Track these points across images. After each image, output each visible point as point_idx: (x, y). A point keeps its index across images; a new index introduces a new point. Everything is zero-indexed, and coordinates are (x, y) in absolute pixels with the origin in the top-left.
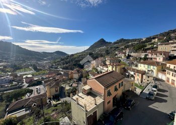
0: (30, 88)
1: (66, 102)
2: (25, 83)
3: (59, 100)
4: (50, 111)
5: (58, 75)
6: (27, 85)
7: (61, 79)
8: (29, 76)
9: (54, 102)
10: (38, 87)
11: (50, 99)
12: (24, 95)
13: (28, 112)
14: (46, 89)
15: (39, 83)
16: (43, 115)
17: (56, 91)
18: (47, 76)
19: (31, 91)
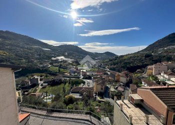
0: (84, 80)
1: (109, 103)
2: (81, 76)
3: (103, 98)
4: (94, 104)
5: (105, 74)
6: (82, 77)
7: (107, 79)
8: (84, 71)
9: (98, 98)
10: (88, 81)
11: (96, 93)
12: (80, 84)
13: (81, 97)
14: (94, 84)
15: (89, 78)
16: (89, 105)
17: (102, 89)
18: (96, 73)
19: (84, 83)
